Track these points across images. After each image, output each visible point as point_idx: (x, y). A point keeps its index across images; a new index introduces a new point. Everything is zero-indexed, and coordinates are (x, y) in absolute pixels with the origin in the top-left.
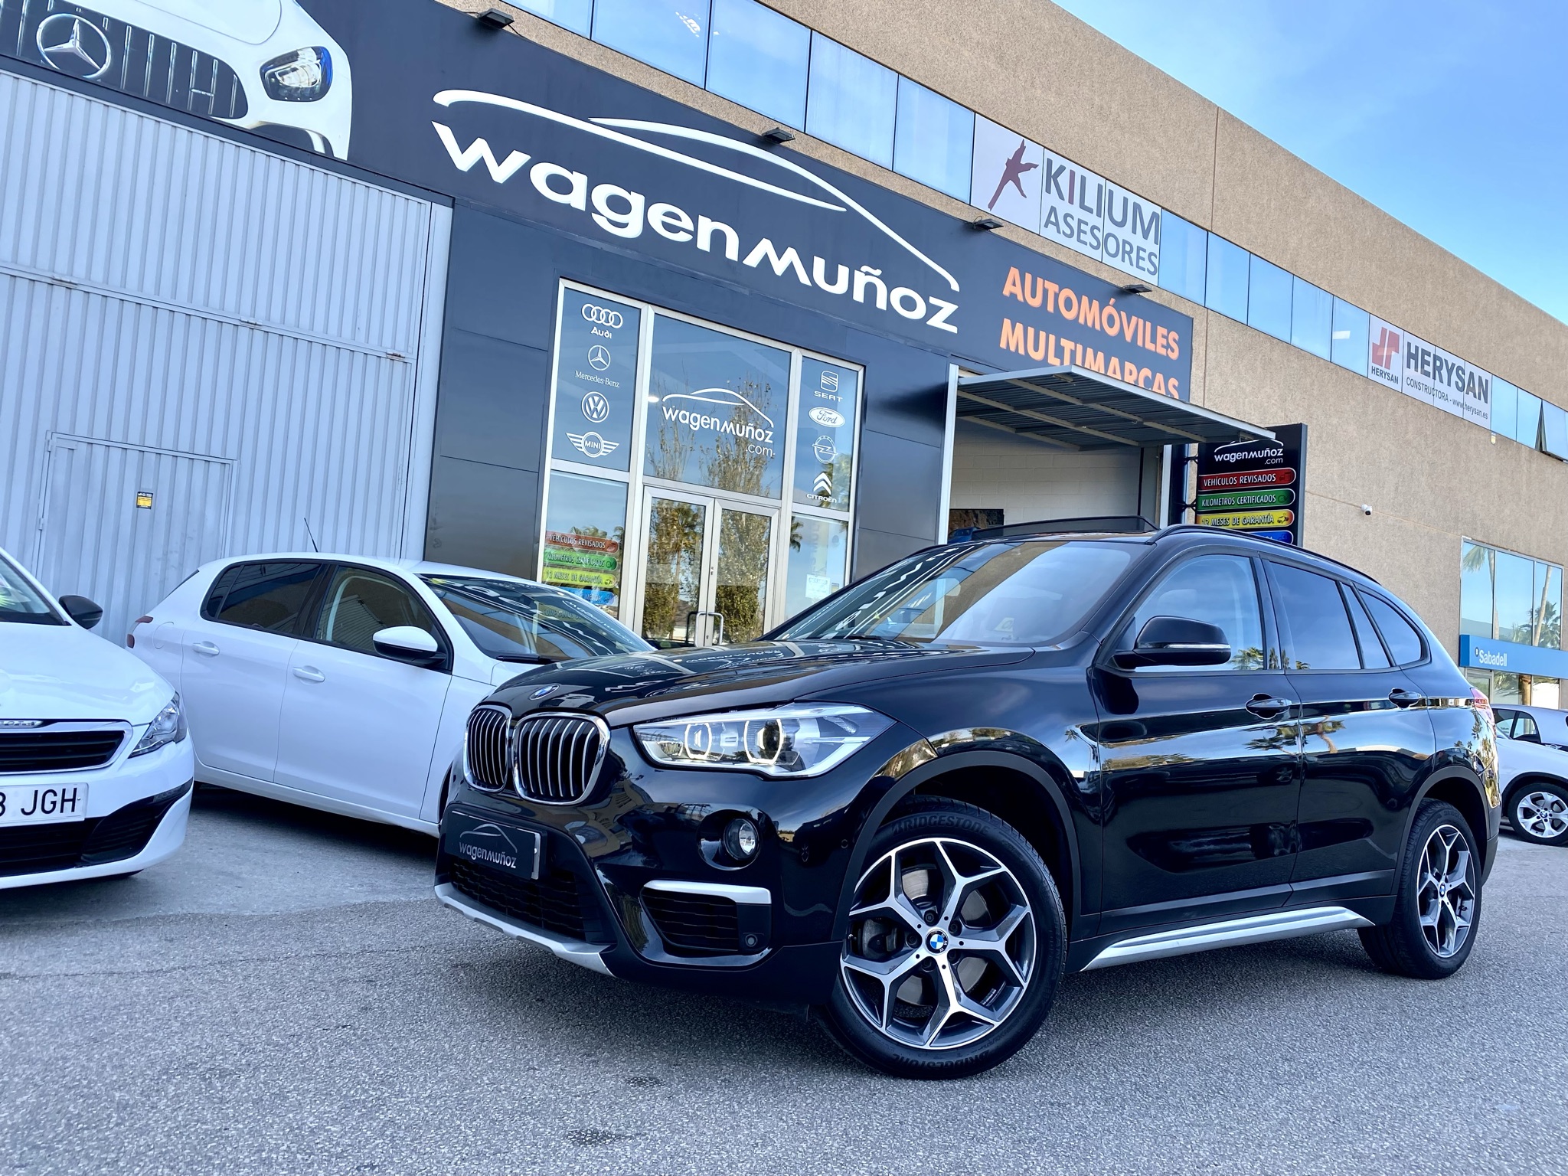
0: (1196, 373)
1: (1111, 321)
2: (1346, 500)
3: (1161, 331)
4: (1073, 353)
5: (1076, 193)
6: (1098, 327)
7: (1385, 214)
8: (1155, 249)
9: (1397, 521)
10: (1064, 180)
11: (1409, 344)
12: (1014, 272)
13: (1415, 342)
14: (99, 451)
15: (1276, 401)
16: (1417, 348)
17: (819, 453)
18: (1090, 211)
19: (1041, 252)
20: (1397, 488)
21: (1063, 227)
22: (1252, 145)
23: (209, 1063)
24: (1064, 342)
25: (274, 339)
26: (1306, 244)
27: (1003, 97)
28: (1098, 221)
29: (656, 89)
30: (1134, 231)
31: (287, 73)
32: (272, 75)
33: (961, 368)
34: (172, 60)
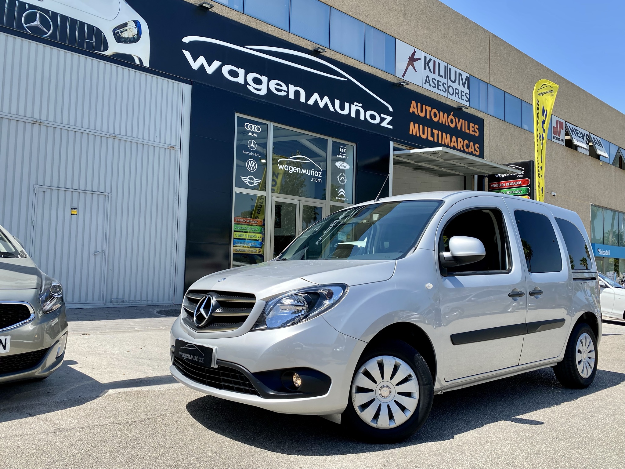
0: (486, 141)
2: (545, 191)
4: (438, 135)
5: (436, 69)
6: (447, 124)
8: (468, 91)
10: (431, 64)
12: (414, 103)
14: (55, 192)
15: (517, 151)
17: (340, 181)
18: (442, 77)
19: (423, 94)
20: (565, 185)
21: (432, 84)
22: (504, 47)
24: (434, 131)
25: (123, 143)
27: (406, 31)
28: (445, 81)
29: (270, 33)
30: (459, 85)
31: (123, 32)
32: (118, 33)
33: (394, 143)
34: (77, 28)
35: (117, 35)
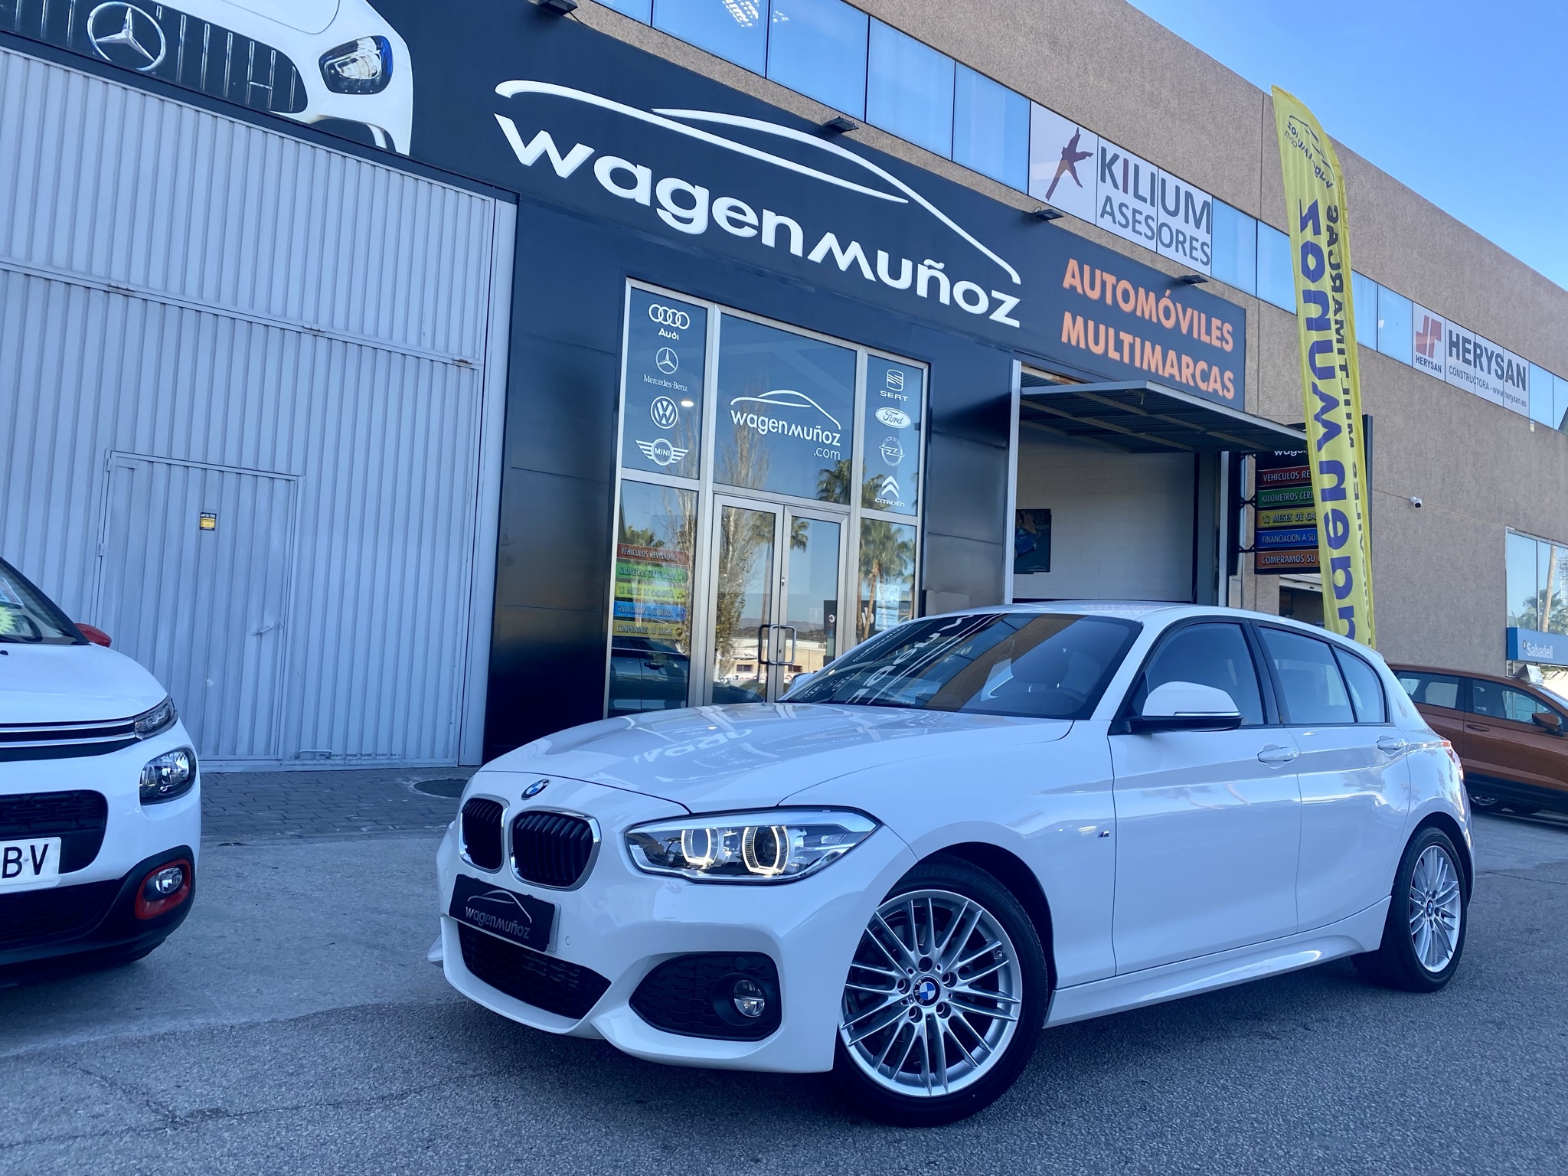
0: (1251, 365)
1: (1167, 313)
2: (1396, 494)
3: (1216, 322)
4: (1132, 347)
5: (1129, 181)
6: (1154, 319)
7: (1424, 200)
8: (1207, 238)
9: (1444, 513)
10: (1118, 168)
11: (1451, 332)
12: (1073, 264)
13: (1457, 330)
14: (160, 470)
16: (1458, 336)
17: (887, 456)
18: (1144, 200)
19: (1098, 242)
20: (1444, 480)
21: (1119, 217)
24: (1123, 336)
25: (338, 347)
27: (1057, 83)
28: (1152, 211)
29: (718, 78)
30: (1187, 221)
31: (345, 64)
32: (332, 66)
33: (1023, 364)
34: (229, 51)
35: (329, 72)
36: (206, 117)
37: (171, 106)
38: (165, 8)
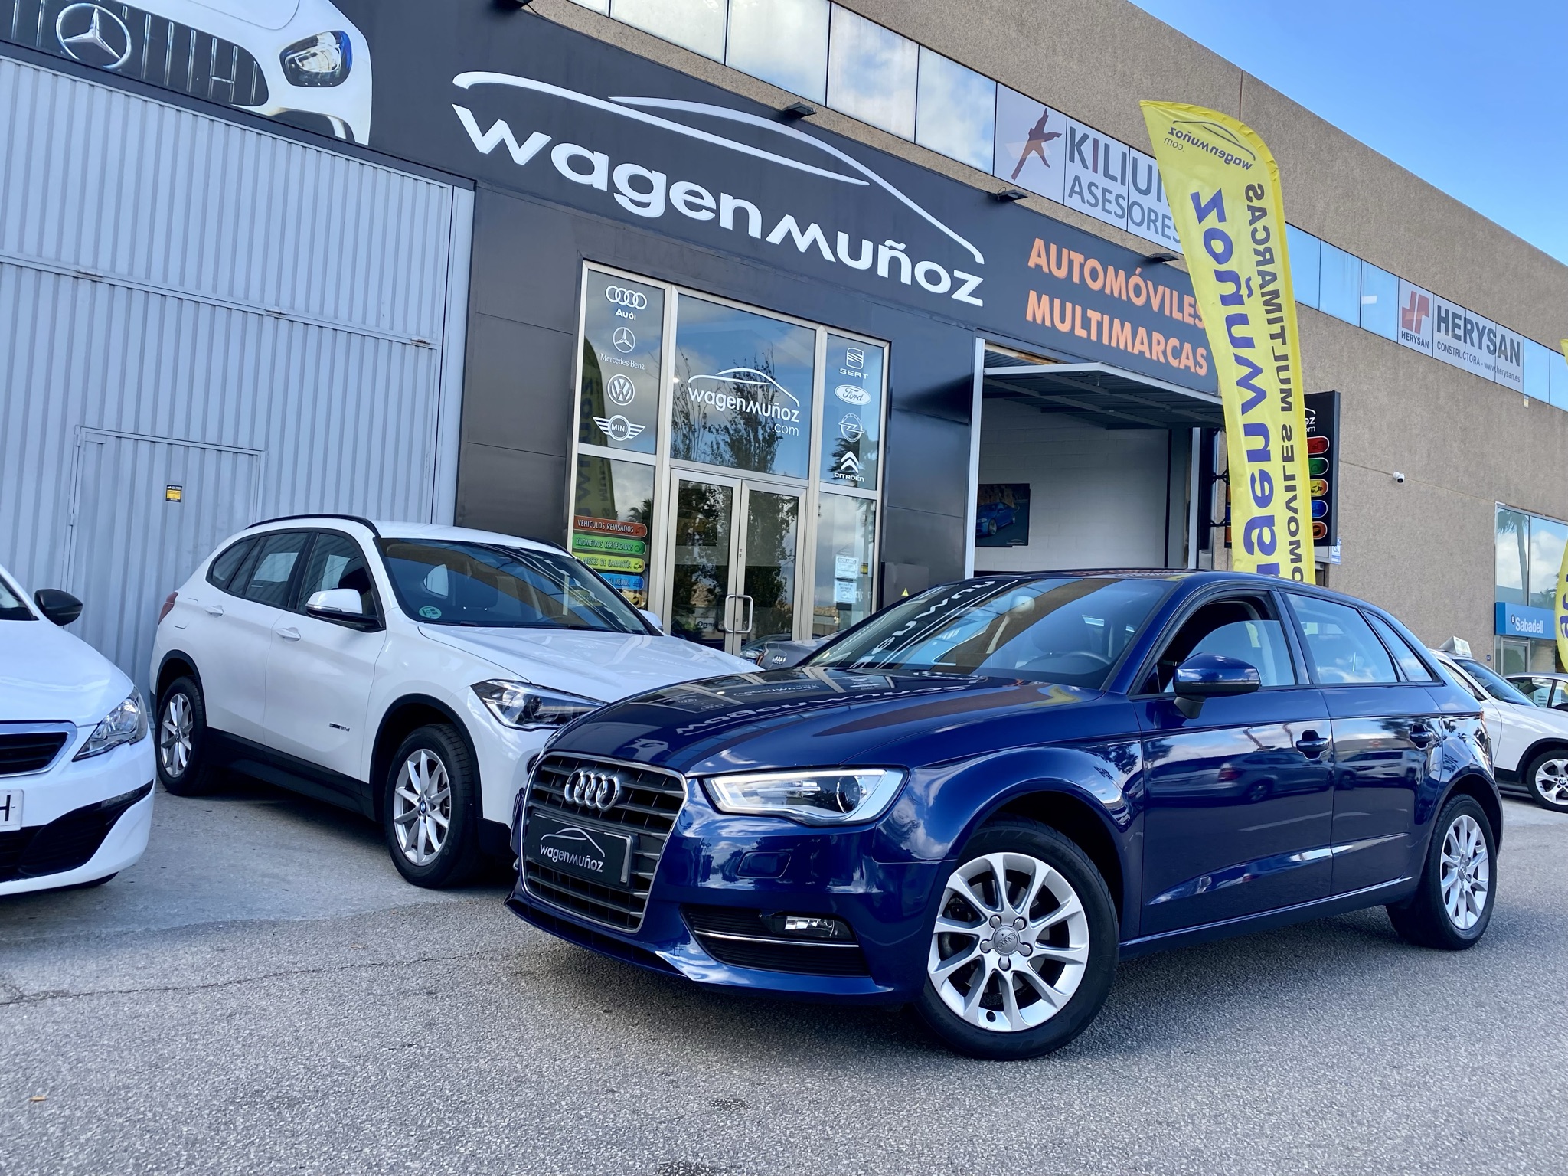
2: (1377, 468)
3: (1189, 300)
4: (1100, 324)
5: (1099, 161)
6: (1124, 297)
7: (1413, 176)
9: (1429, 488)
10: (1087, 148)
11: (1439, 308)
12: (1039, 244)
13: (1446, 305)
14: (128, 445)
16: (1447, 311)
17: (845, 430)
18: (1114, 179)
19: (1065, 222)
20: (1429, 455)
21: (1087, 196)
22: (1277, 109)
23: (276, 1091)
24: (1090, 313)
26: (1332, 207)
28: (1123, 191)
29: (676, 66)
30: (1159, 199)
31: (306, 58)
32: (292, 61)
33: (987, 342)
34: (192, 48)
35: (290, 66)
36: (170, 111)
37: (136, 102)
38: (132, 10)
